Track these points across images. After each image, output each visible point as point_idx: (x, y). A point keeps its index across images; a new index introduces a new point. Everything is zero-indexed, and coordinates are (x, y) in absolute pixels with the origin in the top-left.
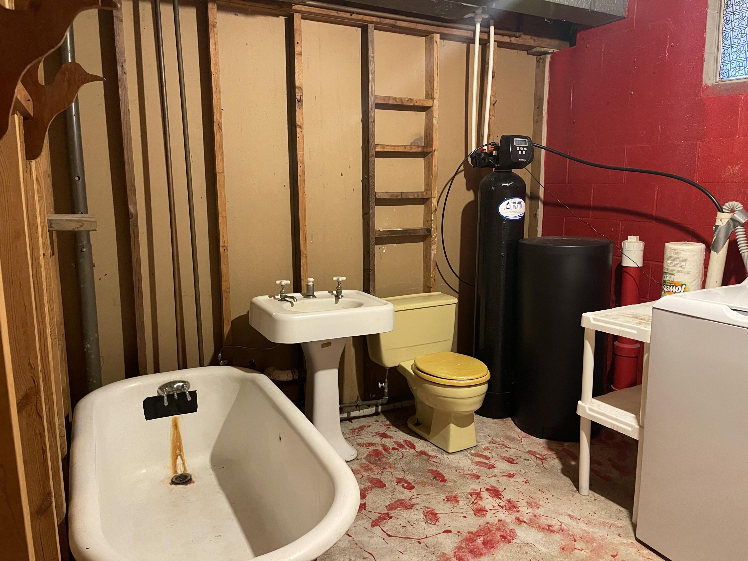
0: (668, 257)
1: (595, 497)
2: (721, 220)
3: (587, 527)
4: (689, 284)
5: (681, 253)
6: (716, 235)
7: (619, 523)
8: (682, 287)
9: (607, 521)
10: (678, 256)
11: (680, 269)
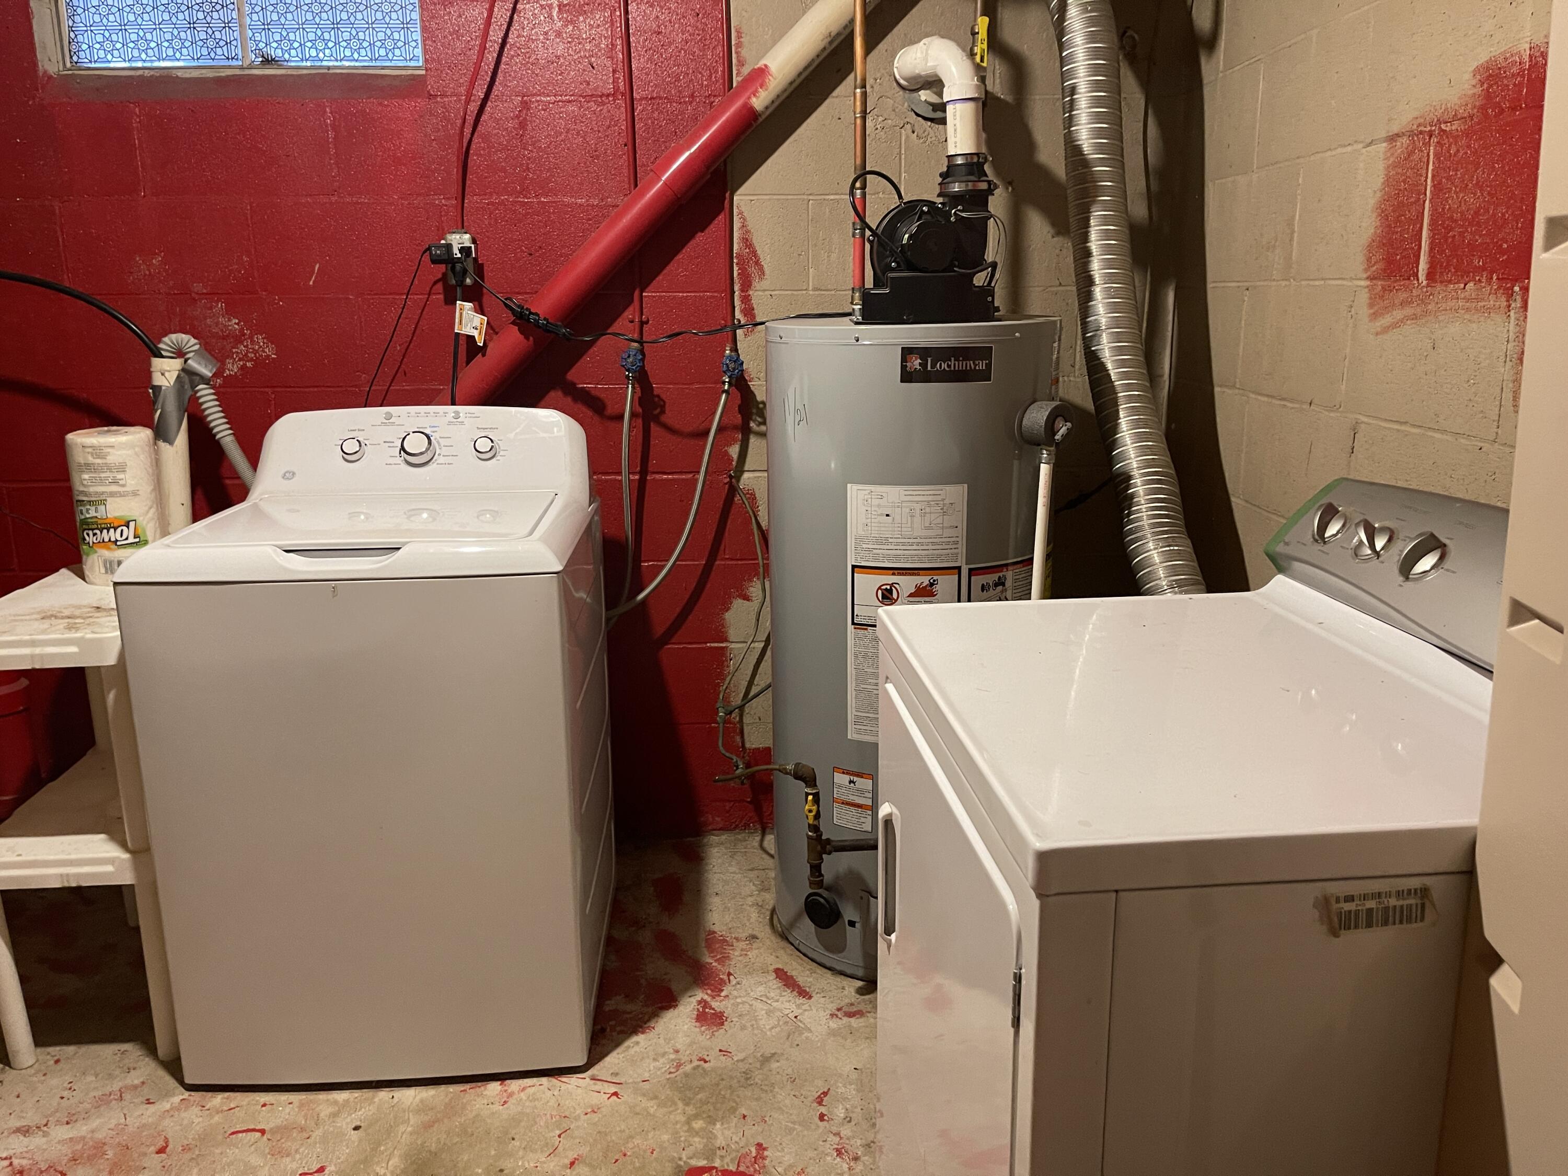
0: (80, 465)
1: (53, 1056)
2: (163, 374)
3: (72, 1128)
4: (141, 518)
5: (109, 452)
6: (160, 406)
7: (135, 1078)
8: (128, 527)
9: (108, 1089)
10: (104, 461)
11: (114, 488)
